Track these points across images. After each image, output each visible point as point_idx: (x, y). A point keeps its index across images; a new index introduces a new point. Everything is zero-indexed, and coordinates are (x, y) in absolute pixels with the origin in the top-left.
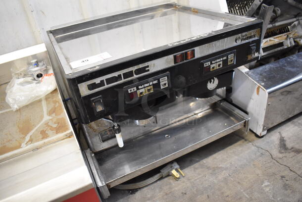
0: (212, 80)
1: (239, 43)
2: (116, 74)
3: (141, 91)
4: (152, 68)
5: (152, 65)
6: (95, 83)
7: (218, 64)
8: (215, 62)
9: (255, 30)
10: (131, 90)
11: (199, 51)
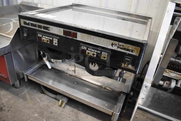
0: (94, 64)
1: (115, 48)
2: (35, 23)
3: (44, 39)
4: (51, 30)
5: (51, 28)
6: (26, 22)
7: (92, 52)
8: (90, 50)
9: (134, 47)
10: (40, 35)
11: (80, 36)
